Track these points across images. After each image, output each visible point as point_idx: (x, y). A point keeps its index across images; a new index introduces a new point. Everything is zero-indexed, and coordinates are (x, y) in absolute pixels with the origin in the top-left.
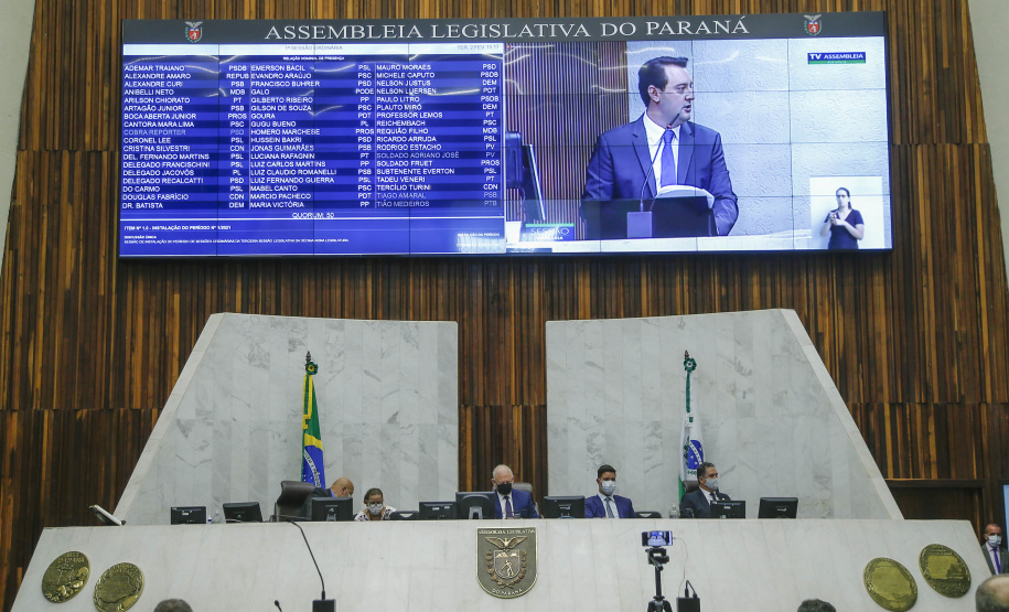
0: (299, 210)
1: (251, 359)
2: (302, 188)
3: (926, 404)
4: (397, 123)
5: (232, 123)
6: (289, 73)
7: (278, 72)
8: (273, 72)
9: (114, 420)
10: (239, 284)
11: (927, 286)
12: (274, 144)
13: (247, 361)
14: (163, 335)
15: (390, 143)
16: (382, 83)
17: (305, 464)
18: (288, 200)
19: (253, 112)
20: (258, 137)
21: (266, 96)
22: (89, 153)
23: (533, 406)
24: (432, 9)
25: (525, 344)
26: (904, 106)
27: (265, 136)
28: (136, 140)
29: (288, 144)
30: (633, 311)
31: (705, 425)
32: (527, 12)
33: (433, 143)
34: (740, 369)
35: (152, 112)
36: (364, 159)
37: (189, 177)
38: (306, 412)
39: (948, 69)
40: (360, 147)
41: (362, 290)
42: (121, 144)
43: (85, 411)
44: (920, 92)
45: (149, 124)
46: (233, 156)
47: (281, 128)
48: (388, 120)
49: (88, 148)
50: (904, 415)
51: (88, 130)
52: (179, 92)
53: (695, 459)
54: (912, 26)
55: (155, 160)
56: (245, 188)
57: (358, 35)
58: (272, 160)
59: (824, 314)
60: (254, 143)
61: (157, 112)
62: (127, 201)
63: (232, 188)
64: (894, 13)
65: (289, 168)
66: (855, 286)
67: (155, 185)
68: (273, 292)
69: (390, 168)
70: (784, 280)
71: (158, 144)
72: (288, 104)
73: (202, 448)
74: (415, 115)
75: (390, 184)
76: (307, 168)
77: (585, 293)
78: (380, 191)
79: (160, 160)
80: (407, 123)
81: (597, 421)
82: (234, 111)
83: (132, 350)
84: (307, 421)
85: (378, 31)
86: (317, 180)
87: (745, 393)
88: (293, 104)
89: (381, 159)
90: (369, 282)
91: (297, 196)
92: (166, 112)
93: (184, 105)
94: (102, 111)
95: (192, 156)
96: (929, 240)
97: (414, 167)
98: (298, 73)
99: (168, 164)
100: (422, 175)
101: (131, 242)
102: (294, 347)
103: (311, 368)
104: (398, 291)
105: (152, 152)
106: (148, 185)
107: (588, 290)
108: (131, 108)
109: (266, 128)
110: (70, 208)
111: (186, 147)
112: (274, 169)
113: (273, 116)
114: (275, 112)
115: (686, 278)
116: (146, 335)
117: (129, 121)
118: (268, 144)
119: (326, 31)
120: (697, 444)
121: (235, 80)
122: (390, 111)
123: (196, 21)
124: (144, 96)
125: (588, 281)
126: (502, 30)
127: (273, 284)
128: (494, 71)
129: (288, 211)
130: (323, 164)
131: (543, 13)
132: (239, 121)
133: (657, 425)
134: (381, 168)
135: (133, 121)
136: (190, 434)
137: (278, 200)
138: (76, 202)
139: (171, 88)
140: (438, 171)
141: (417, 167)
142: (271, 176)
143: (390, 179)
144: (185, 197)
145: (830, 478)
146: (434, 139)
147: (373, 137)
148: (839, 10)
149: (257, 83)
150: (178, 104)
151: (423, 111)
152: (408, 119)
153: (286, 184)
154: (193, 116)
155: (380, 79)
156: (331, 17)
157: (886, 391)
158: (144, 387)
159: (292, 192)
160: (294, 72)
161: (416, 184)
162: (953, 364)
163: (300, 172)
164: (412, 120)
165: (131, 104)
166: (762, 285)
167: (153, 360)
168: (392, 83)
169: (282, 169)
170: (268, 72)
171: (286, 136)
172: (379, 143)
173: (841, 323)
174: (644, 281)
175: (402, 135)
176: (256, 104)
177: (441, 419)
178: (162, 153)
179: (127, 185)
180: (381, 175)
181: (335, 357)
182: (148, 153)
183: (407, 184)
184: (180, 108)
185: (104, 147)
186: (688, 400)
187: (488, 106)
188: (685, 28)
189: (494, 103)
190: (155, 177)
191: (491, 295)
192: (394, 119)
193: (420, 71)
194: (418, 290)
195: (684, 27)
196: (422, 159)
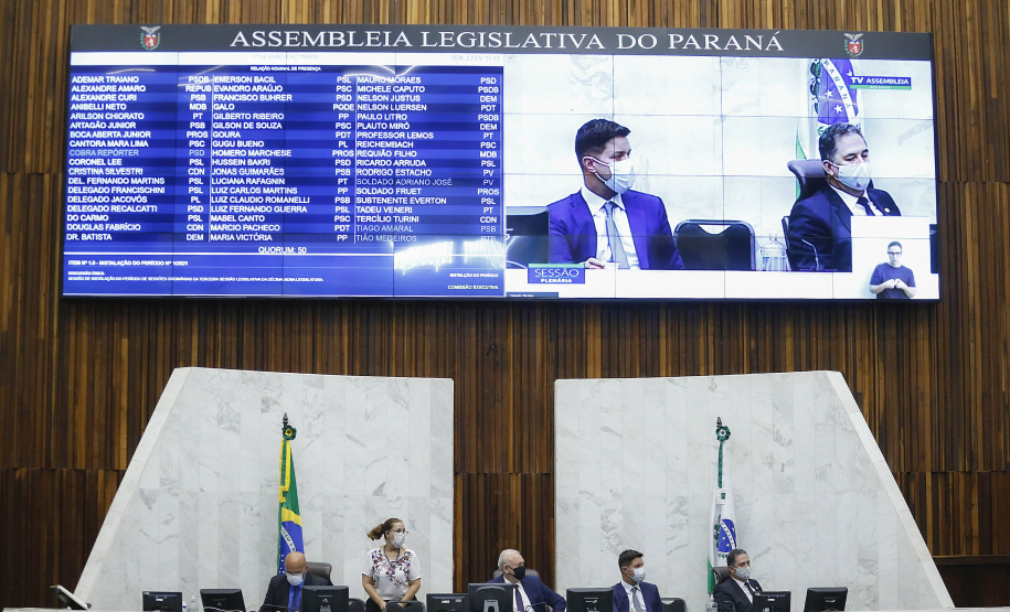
0: (266, 243)
1: (220, 421)
2: (271, 218)
3: (970, 472)
4: (381, 144)
5: (191, 143)
6: (256, 85)
7: (245, 85)
8: (239, 84)
9: (57, 483)
10: (195, 328)
11: (975, 341)
12: (238, 167)
13: (215, 423)
14: (110, 385)
15: (372, 167)
16: (363, 98)
17: (282, 542)
18: (253, 233)
19: (215, 130)
20: (220, 158)
21: (230, 112)
22: (30, 175)
23: (533, 474)
24: (422, 13)
25: (525, 402)
26: (951, 138)
27: (228, 158)
28: (82, 161)
29: (255, 167)
30: (650, 370)
31: (738, 500)
32: (530, 17)
33: (423, 168)
34: (778, 438)
35: (102, 130)
36: (342, 185)
37: (142, 204)
38: (283, 483)
39: (997, 100)
40: (337, 171)
41: (336, 337)
42: (65, 166)
43: (24, 470)
44: (968, 125)
45: (97, 143)
46: (191, 180)
47: (247, 149)
48: (370, 140)
49: (28, 170)
50: (946, 485)
51: (28, 149)
52: (132, 107)
53: (728, 541)
54: (958, 51)
55: (104, 185)
56: (205, 217)
57: (336, 42)
58: (236, 185)
59: (863, 372)
60: (216, 166)
61: (107, 129)
62: (72, 232)
63: (190, 217)
64: (939, 35)
65: (256, 195)
66: (897, 338)
67: (103, 213)
68: (234, 339)
69: (372, 196)
70: (820, 331)
71: (107, 166)
72: (255, 121)
73: (167, 522)
74: (401, 135)
75: (371, 215)
76: (276, 195)
77: (595, 345)
78: (360, 223)
79: (110, 185)
80: (392, 144)
81: (614, 495)
82: (194, 129)
83: (76, 402)
84: (285, 493)
85: (360, 38)
86: (287, 209)
87: (783, 465)
88: (261, 121)
89: (362, 186)
90: (345, 328)
91: (264, 228)
92: (116, 130)
93: (137, 121)
94: (45, 129)
95: (145, 180)
96: (977, 288)
97: (400, 195)
98: (267, 85)
99: (118, 190)
100: (409, 205)
101: (75, 279)
102: (268, 407)
103: (289, 432)
104: (378, 338)
105: (101, 176)
106: (95, 213)
107: (598, 341)
108: (78, 125)
109: (230, 148)
110: (8, 238)
111: (139, 171)
112: (239, 196)
113: (238, 134)
114: (241, 130)
115: (711, 329)
116: (91, 386)
117: (76, 139)
118: (232, 167)
119: (301, 38)
120: (729, 523)
121: (196, 93)
122: (373, 131)
123: (151, 26)
124: (92, 112)
125: (598, 330)
126: (503, 39)
127: (234, 328)
128: (493, 86)
129: (254, 245)
130: (294, 190)
131: (549, 19)
132: (199, 140)
133: (683, 501)
134: (361, 196)
135: (80, 139)
136: (155, 506)
137: (242, 232)
138: (14, 232)
139: (124, 102)
140: (428, 200)
141: (403, 196)
142: (235, 204)
143: (372, 209)
144: (136, 227)
145: (876, 562)
146: (423, 163)
147: (353, 159)
148: (881, 29)
149: (221, 97)
150: (130, 121)
151: (411, 130)
152: (394, 140)
153: (252, 214)
154: (147, 134)
155: (361, 93)
156: (305, 22)
157: (928, 458)
158: (89, 444)
159: (258, 222)
160: (262, 84)
161: (401, 215)
162: (999, 428)
163: (268, 199)
164: (398, 141)
165: (79, 120)
166: (796, 337)
167: (99, 414)
168: (375, 98)
169: (247, 196)
170: (233, 84)
171: (253, 158)
172: (359, 167)
173: (882, 381)
174: (663, 331)
175: (386, 159)
176: (219, 121)
177: (434, 491)
178: (111, 177)
179: (73, 213)
180: (361, 204)
181: (314, 419)
182: (96, 176)
183: (392, 215)
184: (133, 125)
185: (46, 168)
186: (720, 474)
187: (486, 126)
188: (713, 43)
189: (493, 123)
190: (103, 204)
191: (486, 345)
192: (377, 140)
193: (408, 84)
194: (401, 338)
195: (710, 41)
196: (408, 186)
